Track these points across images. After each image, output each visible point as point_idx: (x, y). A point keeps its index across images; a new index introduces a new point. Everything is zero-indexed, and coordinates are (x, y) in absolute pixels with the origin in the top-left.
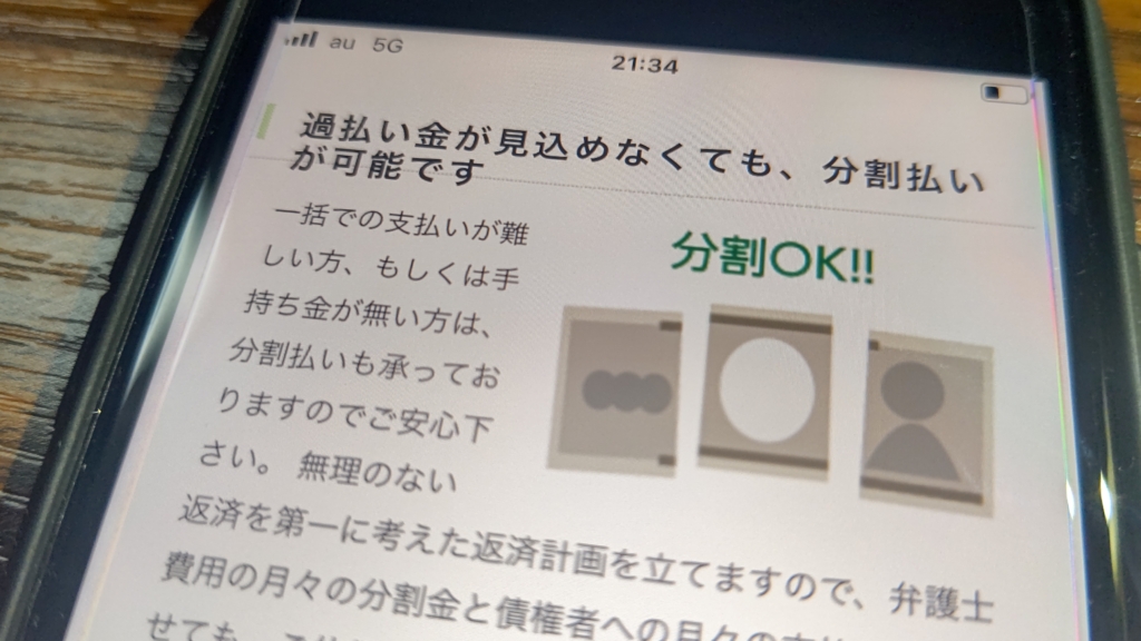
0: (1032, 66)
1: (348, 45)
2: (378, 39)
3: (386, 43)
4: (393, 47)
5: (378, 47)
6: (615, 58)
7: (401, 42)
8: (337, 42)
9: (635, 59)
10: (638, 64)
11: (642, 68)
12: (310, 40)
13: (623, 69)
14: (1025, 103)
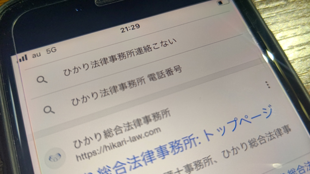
1: (39, 55)
2: (47, 50)
3: (50, 50)
4: (53, 50)
5: (49, 52)
6: (121, 29)
7: (55, 48)
8: (34, 56)
9: (126, 27)
10: (128, 29)
11: (130, 29)
12: (25, 58)
13: (125, 32)
14: (229, 3)
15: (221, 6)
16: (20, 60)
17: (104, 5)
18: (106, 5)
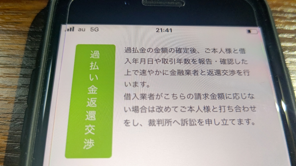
0: (257, 24)
1: (83, 30)
2: (91, 28)
3: (94, 29)
4: (96, 30)
5: (92, 30)
6: (157, 29)
7: (98, 28)
8: (80, 30)
9: (162, 29)
11: (164, 31)
12: (72, 29)
13: (159, 32)
14: (257, 34)
15: (249, 35)
16: (68, 30)
17: (149, 5)
18: (150, 5)
